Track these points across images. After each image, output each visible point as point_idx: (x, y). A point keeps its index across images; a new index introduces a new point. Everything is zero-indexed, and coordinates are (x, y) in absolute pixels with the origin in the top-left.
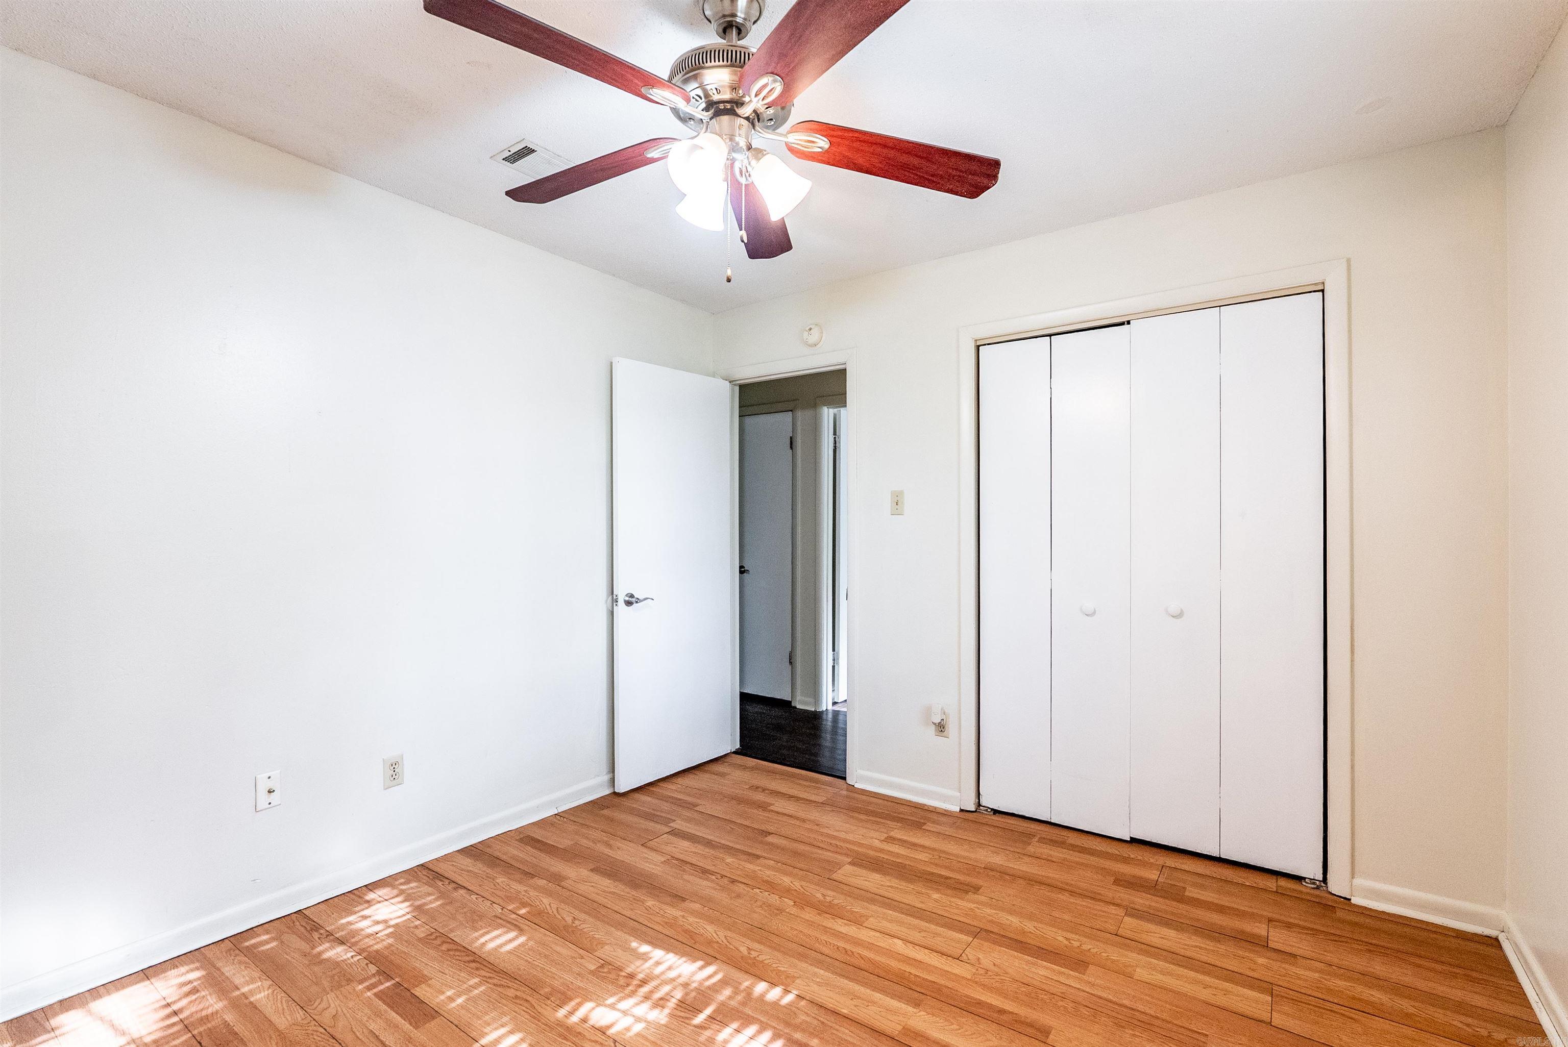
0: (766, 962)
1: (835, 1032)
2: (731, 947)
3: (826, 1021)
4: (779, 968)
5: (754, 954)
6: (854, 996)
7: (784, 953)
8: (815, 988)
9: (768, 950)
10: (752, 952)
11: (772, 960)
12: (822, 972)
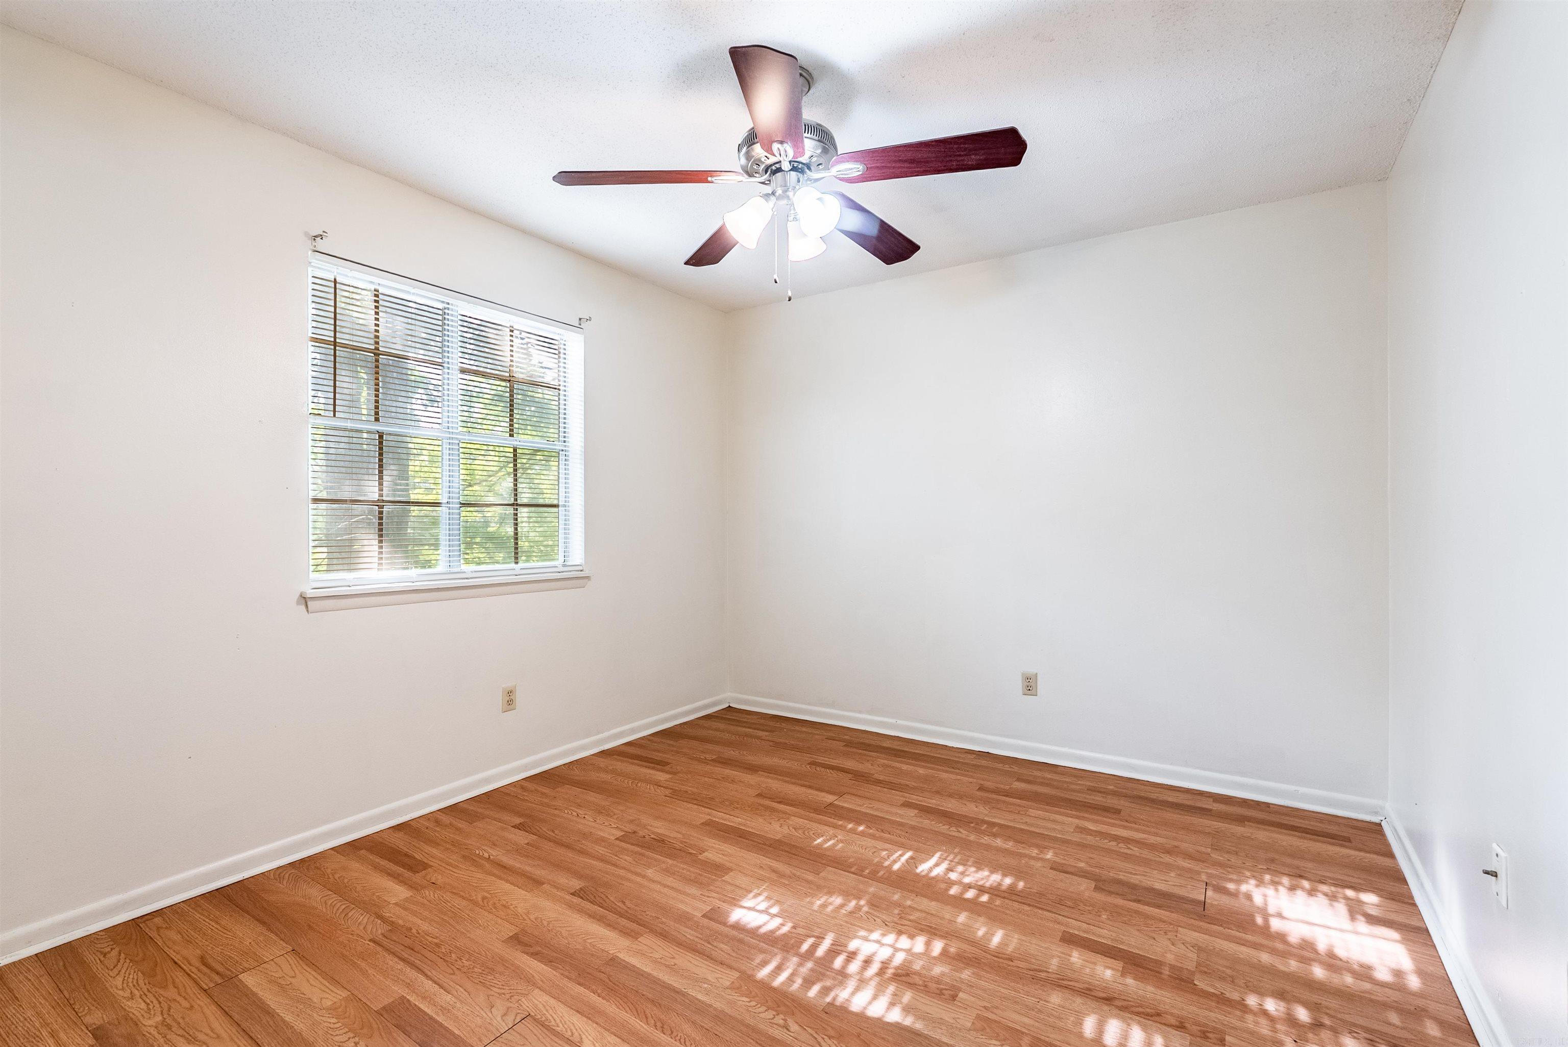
0: (763, 1009)
1: (700, 936)
2: (809, 1030)
3: (706, 944)
4: (748, 1000)
5: (779, 1020)
6: (672, 969)
7: (742, 1023)
8: (711, 977)
9: (762, 1027)
10: (781, 1022)
11: (757, 1011)
12: (700, 996)
